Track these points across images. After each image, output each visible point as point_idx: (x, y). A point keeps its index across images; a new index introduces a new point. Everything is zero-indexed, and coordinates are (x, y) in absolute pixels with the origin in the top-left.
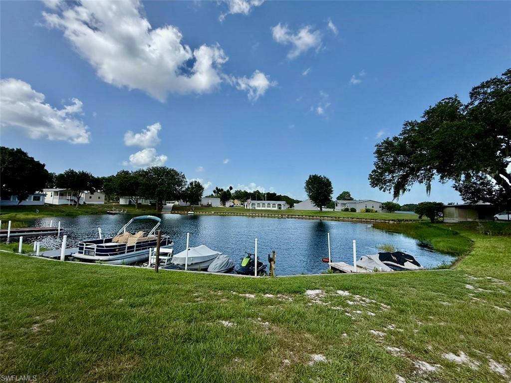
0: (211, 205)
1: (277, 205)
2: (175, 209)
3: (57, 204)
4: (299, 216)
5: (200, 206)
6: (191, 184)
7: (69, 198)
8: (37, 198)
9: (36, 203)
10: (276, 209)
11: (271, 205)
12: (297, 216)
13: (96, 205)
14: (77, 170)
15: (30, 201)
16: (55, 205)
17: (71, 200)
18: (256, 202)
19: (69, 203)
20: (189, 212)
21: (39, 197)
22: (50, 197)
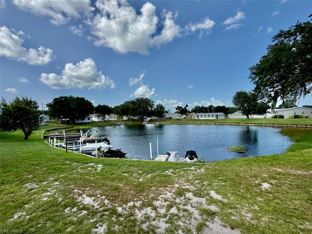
0: (171, 118)
1: (215, 116)
2: (150, 122)
3: (97, 121)
4: (228, 123)
5: (164, 118)
6: (157, 106)
7: (101, 118)
8: (89, 119)
9: (89, 121)
10: (214, 118)
11: (211, 116)
12: (227, 124)
13: (113, 121)
14: (102, 105)
15: (86, 120)
16: (96, 122)
17: (102, 119)
18: (200, 114)
19: (101, 120)
20: (157, 123)
21: (90, 118)
22: (94, 118)
